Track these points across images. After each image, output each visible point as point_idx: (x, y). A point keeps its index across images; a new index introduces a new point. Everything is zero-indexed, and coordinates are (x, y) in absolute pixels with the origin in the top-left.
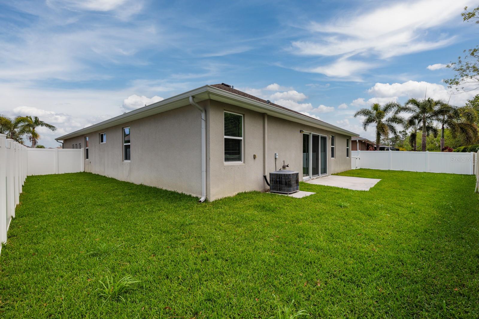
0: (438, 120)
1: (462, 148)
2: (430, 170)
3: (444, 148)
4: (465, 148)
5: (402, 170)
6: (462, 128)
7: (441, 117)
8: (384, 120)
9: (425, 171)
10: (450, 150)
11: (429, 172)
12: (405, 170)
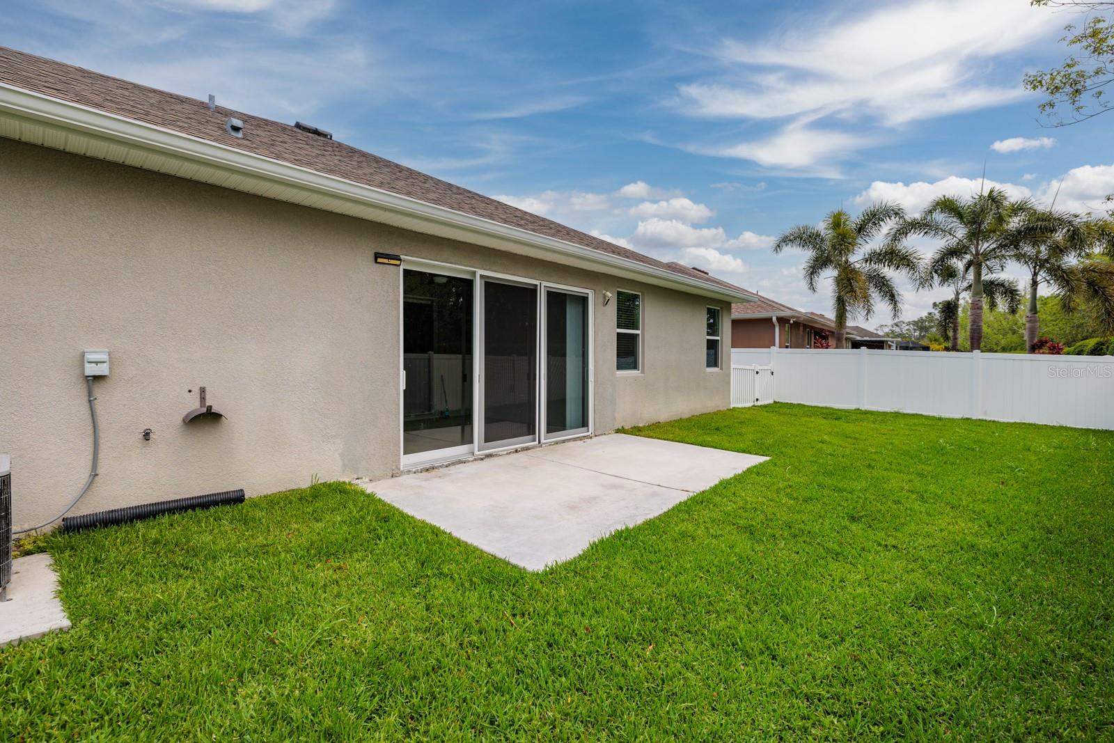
0: (1019, 257)
1: (1092, 343)
2: (985, 413)
3: (1035, 342)
4: (1100, 344)
5: (896, 410)
6: (1091, 284)
7: (1028, 249)
8: (857, 258)
9: (968, 417)
10: (1054, 348)
11: (981, 418)
12: (906, 412)
